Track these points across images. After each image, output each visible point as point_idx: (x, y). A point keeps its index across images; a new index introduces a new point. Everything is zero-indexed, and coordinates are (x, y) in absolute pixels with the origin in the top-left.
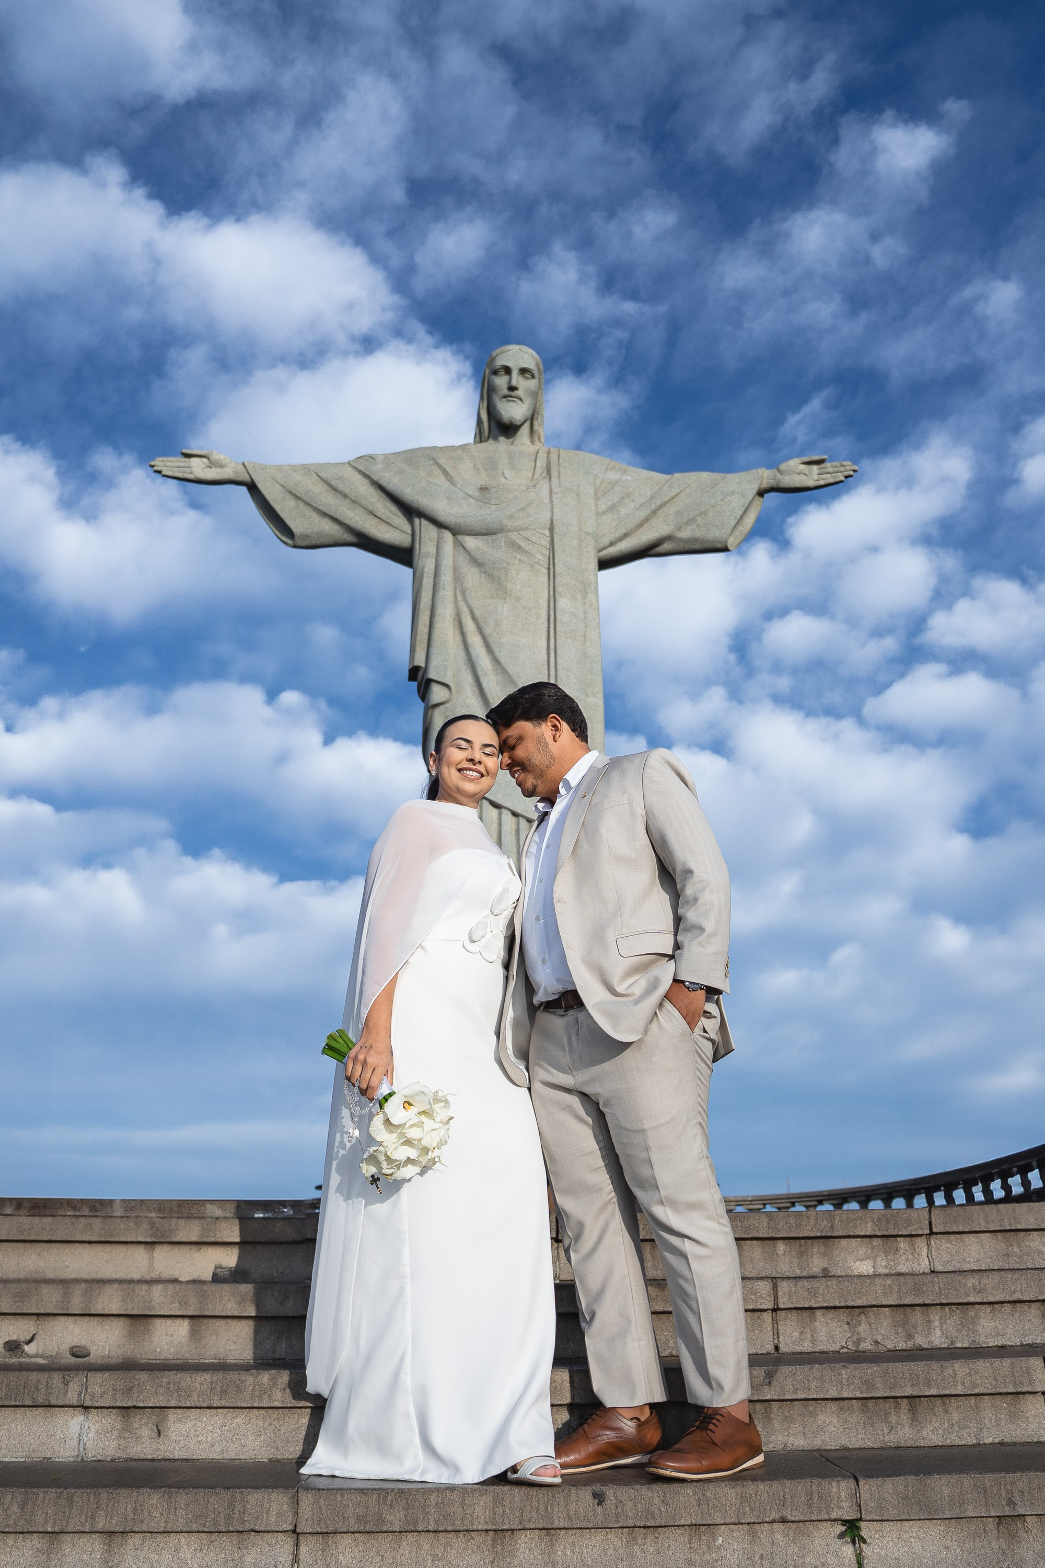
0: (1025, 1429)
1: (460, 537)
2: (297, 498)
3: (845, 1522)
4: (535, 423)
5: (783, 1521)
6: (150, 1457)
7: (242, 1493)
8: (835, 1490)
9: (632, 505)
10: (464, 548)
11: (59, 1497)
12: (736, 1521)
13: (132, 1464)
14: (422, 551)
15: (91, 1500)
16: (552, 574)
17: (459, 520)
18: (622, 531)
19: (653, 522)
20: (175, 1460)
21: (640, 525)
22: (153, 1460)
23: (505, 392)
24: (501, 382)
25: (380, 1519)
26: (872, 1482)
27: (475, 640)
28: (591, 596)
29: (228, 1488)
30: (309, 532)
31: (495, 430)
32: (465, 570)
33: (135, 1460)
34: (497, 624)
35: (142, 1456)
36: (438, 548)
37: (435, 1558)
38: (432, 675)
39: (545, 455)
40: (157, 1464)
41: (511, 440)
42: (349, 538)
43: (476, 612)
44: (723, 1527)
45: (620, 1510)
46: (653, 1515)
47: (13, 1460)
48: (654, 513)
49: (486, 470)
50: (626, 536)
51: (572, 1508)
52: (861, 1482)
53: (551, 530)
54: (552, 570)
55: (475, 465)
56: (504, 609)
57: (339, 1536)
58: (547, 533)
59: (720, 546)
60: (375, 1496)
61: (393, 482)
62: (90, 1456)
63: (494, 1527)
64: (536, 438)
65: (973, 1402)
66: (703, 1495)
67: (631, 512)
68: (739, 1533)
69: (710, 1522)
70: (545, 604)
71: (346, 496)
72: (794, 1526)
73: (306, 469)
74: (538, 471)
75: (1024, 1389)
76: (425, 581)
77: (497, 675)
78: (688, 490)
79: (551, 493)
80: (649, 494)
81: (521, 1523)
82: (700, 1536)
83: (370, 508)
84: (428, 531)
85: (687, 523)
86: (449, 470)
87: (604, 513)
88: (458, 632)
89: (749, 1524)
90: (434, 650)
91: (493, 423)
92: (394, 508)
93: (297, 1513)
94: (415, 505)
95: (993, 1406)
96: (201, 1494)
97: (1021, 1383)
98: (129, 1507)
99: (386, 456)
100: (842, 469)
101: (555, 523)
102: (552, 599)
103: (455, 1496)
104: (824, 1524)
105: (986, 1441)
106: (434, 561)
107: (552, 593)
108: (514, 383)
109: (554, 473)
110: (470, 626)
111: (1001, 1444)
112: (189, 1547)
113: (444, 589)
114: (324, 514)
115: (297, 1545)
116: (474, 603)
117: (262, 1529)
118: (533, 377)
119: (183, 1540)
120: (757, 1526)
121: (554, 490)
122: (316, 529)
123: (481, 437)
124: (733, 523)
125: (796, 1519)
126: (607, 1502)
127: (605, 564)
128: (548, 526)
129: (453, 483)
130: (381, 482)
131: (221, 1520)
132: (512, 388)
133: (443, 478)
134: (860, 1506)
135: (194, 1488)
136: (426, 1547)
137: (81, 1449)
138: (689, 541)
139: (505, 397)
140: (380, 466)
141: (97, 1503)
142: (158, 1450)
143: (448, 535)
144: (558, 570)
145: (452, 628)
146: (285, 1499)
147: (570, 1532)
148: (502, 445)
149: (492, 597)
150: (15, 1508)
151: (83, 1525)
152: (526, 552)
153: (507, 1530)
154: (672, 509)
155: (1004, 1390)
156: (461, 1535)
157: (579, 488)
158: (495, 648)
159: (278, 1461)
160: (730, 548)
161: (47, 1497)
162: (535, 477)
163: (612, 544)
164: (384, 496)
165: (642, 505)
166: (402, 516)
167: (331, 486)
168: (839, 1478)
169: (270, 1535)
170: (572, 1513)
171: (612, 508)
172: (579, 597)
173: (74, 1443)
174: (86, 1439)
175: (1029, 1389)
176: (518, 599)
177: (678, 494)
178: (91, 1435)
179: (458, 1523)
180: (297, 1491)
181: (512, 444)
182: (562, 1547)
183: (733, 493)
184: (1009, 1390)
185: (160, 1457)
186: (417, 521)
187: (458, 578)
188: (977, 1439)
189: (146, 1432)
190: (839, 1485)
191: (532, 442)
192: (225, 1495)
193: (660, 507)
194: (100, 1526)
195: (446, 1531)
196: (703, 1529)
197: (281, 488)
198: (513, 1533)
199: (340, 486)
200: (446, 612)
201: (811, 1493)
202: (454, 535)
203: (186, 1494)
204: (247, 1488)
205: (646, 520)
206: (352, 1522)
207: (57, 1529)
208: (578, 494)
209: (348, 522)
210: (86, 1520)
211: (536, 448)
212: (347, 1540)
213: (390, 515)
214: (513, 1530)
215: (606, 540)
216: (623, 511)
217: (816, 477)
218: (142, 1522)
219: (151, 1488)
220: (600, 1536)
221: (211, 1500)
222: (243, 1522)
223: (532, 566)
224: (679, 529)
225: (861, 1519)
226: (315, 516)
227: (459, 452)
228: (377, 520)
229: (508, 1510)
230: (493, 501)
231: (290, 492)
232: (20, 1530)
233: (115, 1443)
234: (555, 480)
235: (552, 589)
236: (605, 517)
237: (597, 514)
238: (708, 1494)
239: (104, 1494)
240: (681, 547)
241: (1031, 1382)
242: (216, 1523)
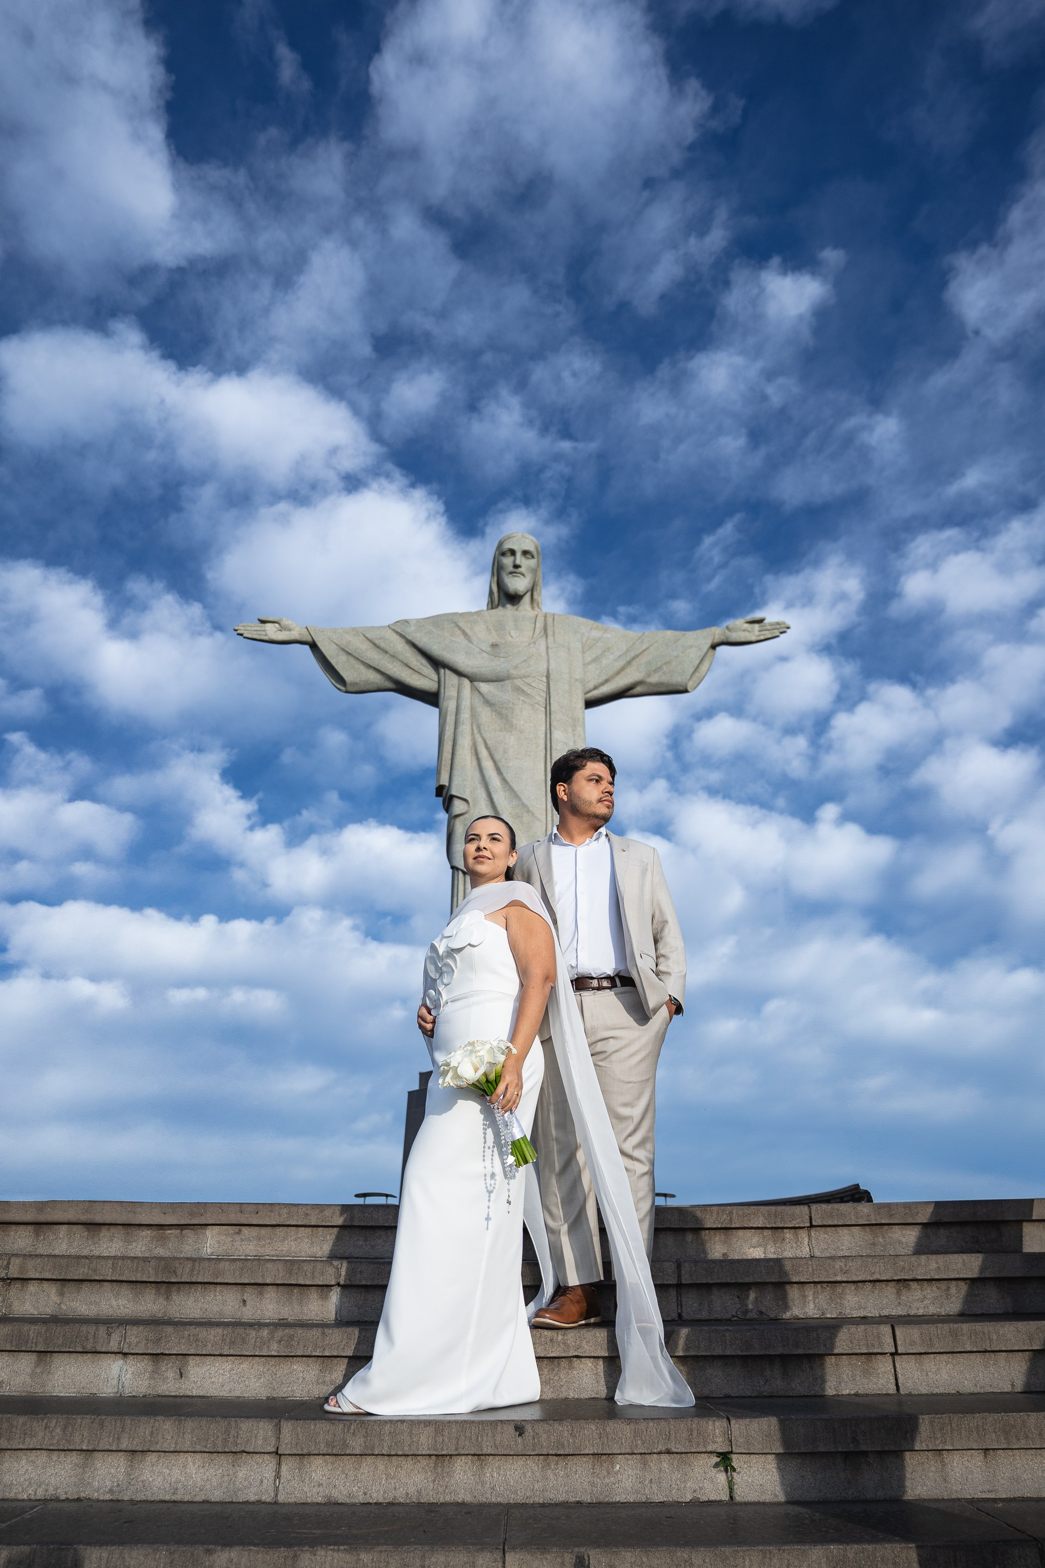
0: (876, 1384)
1: (476, 683)
2: (348, 653)
3: (719, 1454)
4: (535, 594)
5: (669, 1452)
6: (173, 1394)
7: (236, 1421)
8: (711, 1427)
9: (611, 657)
10: (479, 691)
11: (93, 1422)
12: (630, 1452)
13: (159, 1399)
14: (446, 694)
15: (118, 1425)
16: (548, 712)
17: (475, 670)
18: (604, 678)
19: (628, 670)
20: (193, 1397)
21: (618, 673)
22: (176, 1396)
23: (511, 569)
24: (508, 561)
25: (345, 1445)
26: (741, 1421)
27: (488, 764)
28: (579, 729)
29: (226, 1417)
30: (357, 680)
31: (503, 599)
32: (480, 709)
33: (162, 1396)
34: (505, 752)
35: (167, 1393)
36: (458, 693)
37: (388, 1476)
38: (454, 792)
39: (543, 619)
40: (179, 1400)
41: (516, 607)
42: (389, 685)
43: (489, 742)
44: (620, 1456)
45: (536, 1440)
46: (563, 1445)
47: (67, 1395)
48: (629, 663)
49: (496, 631)
50: (606, 681)
51: (498, 1438)
52: (733, 1422)
53: (548, 677)
54: (548, 709)
55: (487, 627)
56: (511, 740)
57: (312, 1458)
58: (544, 679)
59: (681, 688)
60: (341, 1426)
61: (423, 641)
62: (127, 1392)
63: (435, 1453)
64: (535, 605)
65: (833, 1360)
66: (604, 1430)
67: (611, 662)
68: (633, 1461)
69: (609, 1452)
70: (543, 736)
71: (386, 652)
72: (679, 1456)
73: (356, 631)
74: (537, 631)
75: (875, 1351)
76: (448, 719)
77: (505, 791)
78: (656, 645)
79: (547, 648)
80: (625, 649)
81: (456, 1450)
82: (601, 1463)
83: (406, 662)
84: (451, 679)
85: (655, 671)
86: (468, 631)
87: (589, 663)
88: (474, 758)
89: (641, 1454)
90: (455, 772)
91: (502, 595)
92: (424, 661)
93: (279, 1438)
94: (441, 658)
95: (850, 1364)
96: (204, 1422)
97: (873, 1346)
98: (147, 1431)
99: (418, 621)
100: (778, 626)
101: (550, 672)
102: (548, 731)
103: (404, 1427)
104: (702, 1455)
105: (844, 1393)
106: (455, 702)
107: (548, 727)
108: (518, 562)
109: (550, 632)
110: (484, 753)
111: (856, 1395)
112: (194, 1464)
113: (463, 724)
114: (370, 667)
115: (279, 1464)
116: (487, 735)
117: (251, 1450)
118: (533, 557)
119: (189, 1459)
120: (648, 1456)
121: (550, 646)
122: (363, 678)
123: (492, 605)
124: (692, 670)
125: (679, 1451)
126: (526, 1434)
127: (590, 704)
128: (545, 674)
129: (470, 641)
130: (414, 641)
131: (219, 1442)
132: (516, 566)
133: (462, 637)
134: (731, 1441)
135: (199, 1416)
136: (381, 1467)
137: (120, 1387)
138: (657, 685)
139: (511, 573)
140: (413, 628)
141: (123, 1428)
142: (180, 1388)
143: (466, 682)
144: (553, 709)
145: (470, 755)
146: (270, 1427)
147: (497, 1458)
148: (508, 611)
149: (501, 730)
150: (58, 1430)
151: (110, 1445)
152: (528, 694)
153: (446, 1455)
154: (643, 660)
155: (858, 1351)
156: (409, 1458)
157: (569, 643)
158: (503, 770)
159: (274, 1399)
160: (689, 689)
161: (84, 1422)
162: (535, 636)
163: (595, 688)
164: (417, 652)
165: (620, 657)
166: (430, 667)
167: (375, 644)
168: (714, 1418)
169: (258, 1456)
170: (497, 1442)
171: (596, 660)
172: (570, 729)
173: (115, 1382)
174: (124, 1379)
175: (879, 1351)
176: (522, 732)
177: (648, 648)
178: (128, 1376)
179: (406, 1448)
180: (280, 1421)
181: (517, 610)
182: (490, 1469)
183: (691, 647)
184: (862, 1351)
185: (181, 1394)
186: (442, 671)
187: (474, 715)
188: (837, 1390)
189: (171, 1375)
190: (714, 1424)
191: (533, 608)
192: (223, 1423)
193: (634, 658)
194: (123, 1446)
195: (396, 1455)
196: (604, 1457)
197: (335, 647)
198: (451, 1458)
199: (382, 645)
200: (465, 743)
201: (692, 1430)
202: (471, 682)
203: (192, 1421)
204: (241, 1417)
205: (623, 669)
206: (322, 1446)
207: (90, 1448)
208: (569, 649)
209: (388, 672)
210: (113, 1442)
211: (536, 613)
212: (319, 1461)
213: (421, 666)
214: (451, 1455)
215: (591, 685)
216: (604, 662)
217: (757, 633)
218: (157, 1443)
219: (165, 1416)
220: (521, 1462)
221: (212, 1427)
222: (237, 1445)
223: (532, 705)
224: (649, 675)
225: (731, 1452)
226: (362, 667)
227: (475, 617)
228: (411, 671)
229: (446, 1439)
230: (502, 655)
231: (343, 650)
232: (61, 1447)
233: (147, 1382)
234: (550, 638)
235: (548, 724)
236: (590, 667)
237: (584, 665)
238: (608, 1429)
239: (128, 1420)
240: (651, 690)
241: (881, 1344)
242: (214, 1445)
